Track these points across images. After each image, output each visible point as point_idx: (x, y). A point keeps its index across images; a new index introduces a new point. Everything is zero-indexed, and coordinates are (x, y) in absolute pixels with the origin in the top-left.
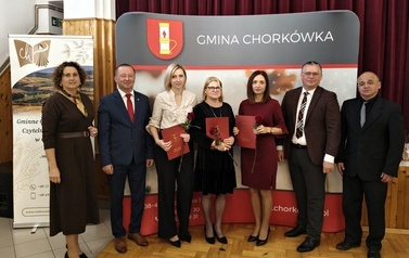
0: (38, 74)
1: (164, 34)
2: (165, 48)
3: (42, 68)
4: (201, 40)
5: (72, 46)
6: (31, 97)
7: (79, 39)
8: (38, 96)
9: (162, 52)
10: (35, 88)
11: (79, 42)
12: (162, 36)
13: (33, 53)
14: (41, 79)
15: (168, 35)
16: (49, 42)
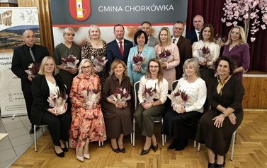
0: (6, 31)
1: (79, 6)
2: (80, 14)
3: (8, 27)
4: (101, 9)
5: (25, 14)
6: (4, 44)
7: (29, 9)
8: (8, 43)
9: (78, 17)
10: (6, 39)
11: (29, 11)
12: (78, 7)
13: (2, 18)
14: (8, 34)
15: (81, 7)
16: (11, 11)
